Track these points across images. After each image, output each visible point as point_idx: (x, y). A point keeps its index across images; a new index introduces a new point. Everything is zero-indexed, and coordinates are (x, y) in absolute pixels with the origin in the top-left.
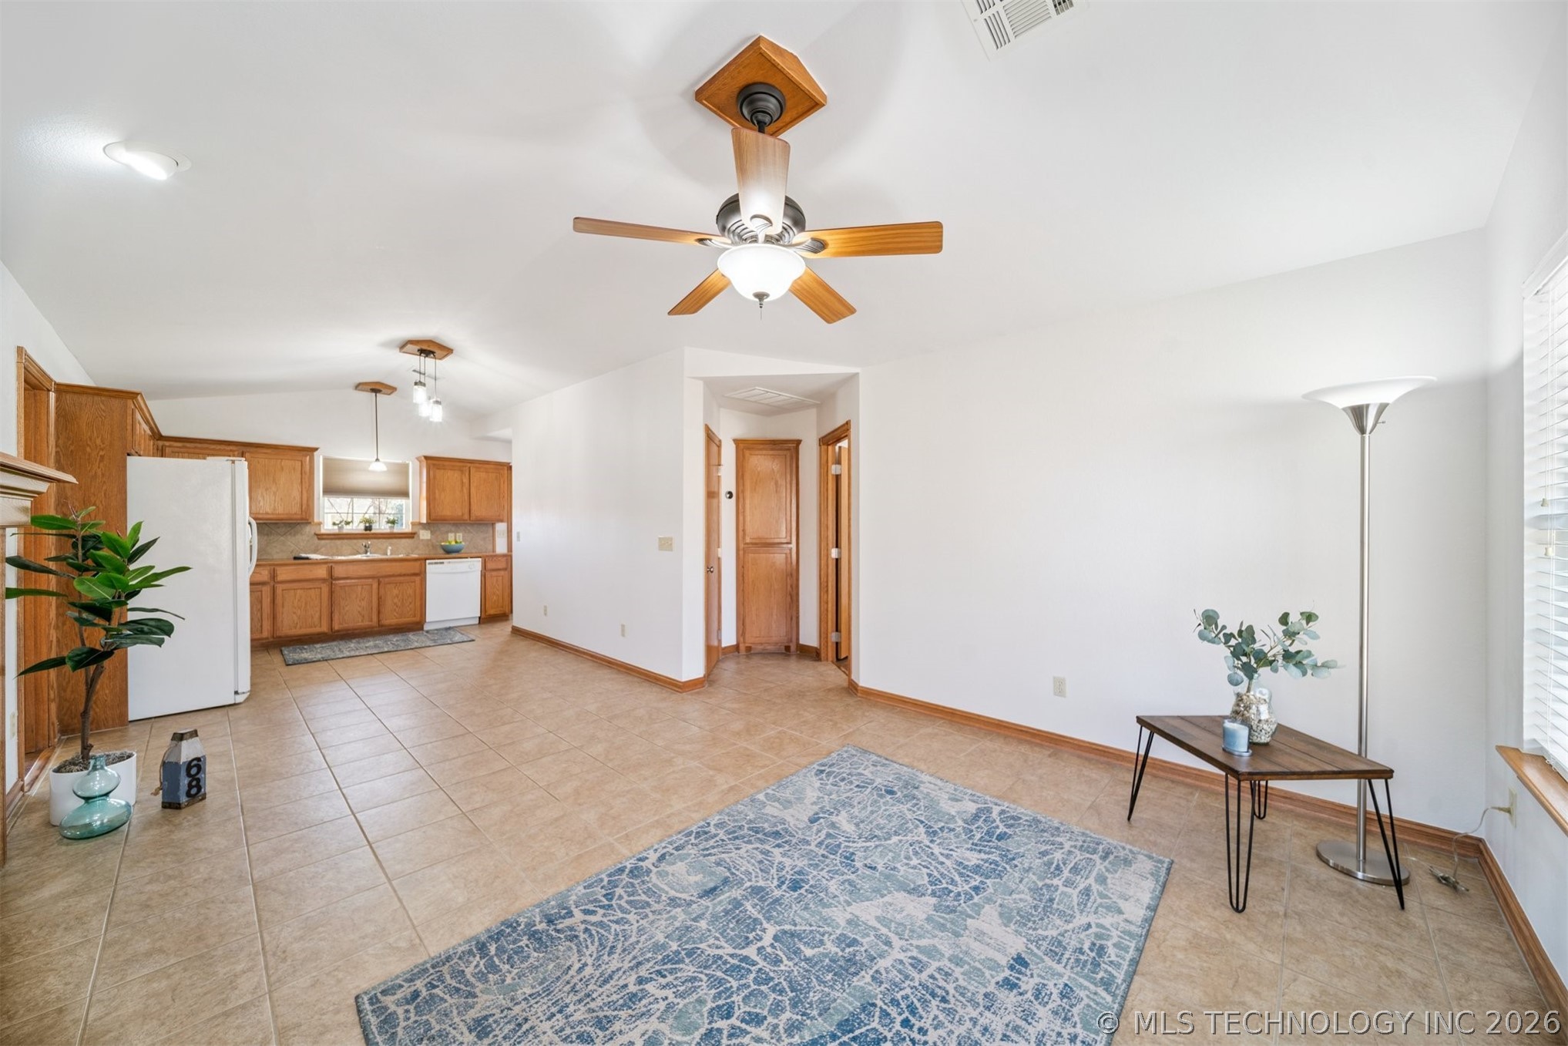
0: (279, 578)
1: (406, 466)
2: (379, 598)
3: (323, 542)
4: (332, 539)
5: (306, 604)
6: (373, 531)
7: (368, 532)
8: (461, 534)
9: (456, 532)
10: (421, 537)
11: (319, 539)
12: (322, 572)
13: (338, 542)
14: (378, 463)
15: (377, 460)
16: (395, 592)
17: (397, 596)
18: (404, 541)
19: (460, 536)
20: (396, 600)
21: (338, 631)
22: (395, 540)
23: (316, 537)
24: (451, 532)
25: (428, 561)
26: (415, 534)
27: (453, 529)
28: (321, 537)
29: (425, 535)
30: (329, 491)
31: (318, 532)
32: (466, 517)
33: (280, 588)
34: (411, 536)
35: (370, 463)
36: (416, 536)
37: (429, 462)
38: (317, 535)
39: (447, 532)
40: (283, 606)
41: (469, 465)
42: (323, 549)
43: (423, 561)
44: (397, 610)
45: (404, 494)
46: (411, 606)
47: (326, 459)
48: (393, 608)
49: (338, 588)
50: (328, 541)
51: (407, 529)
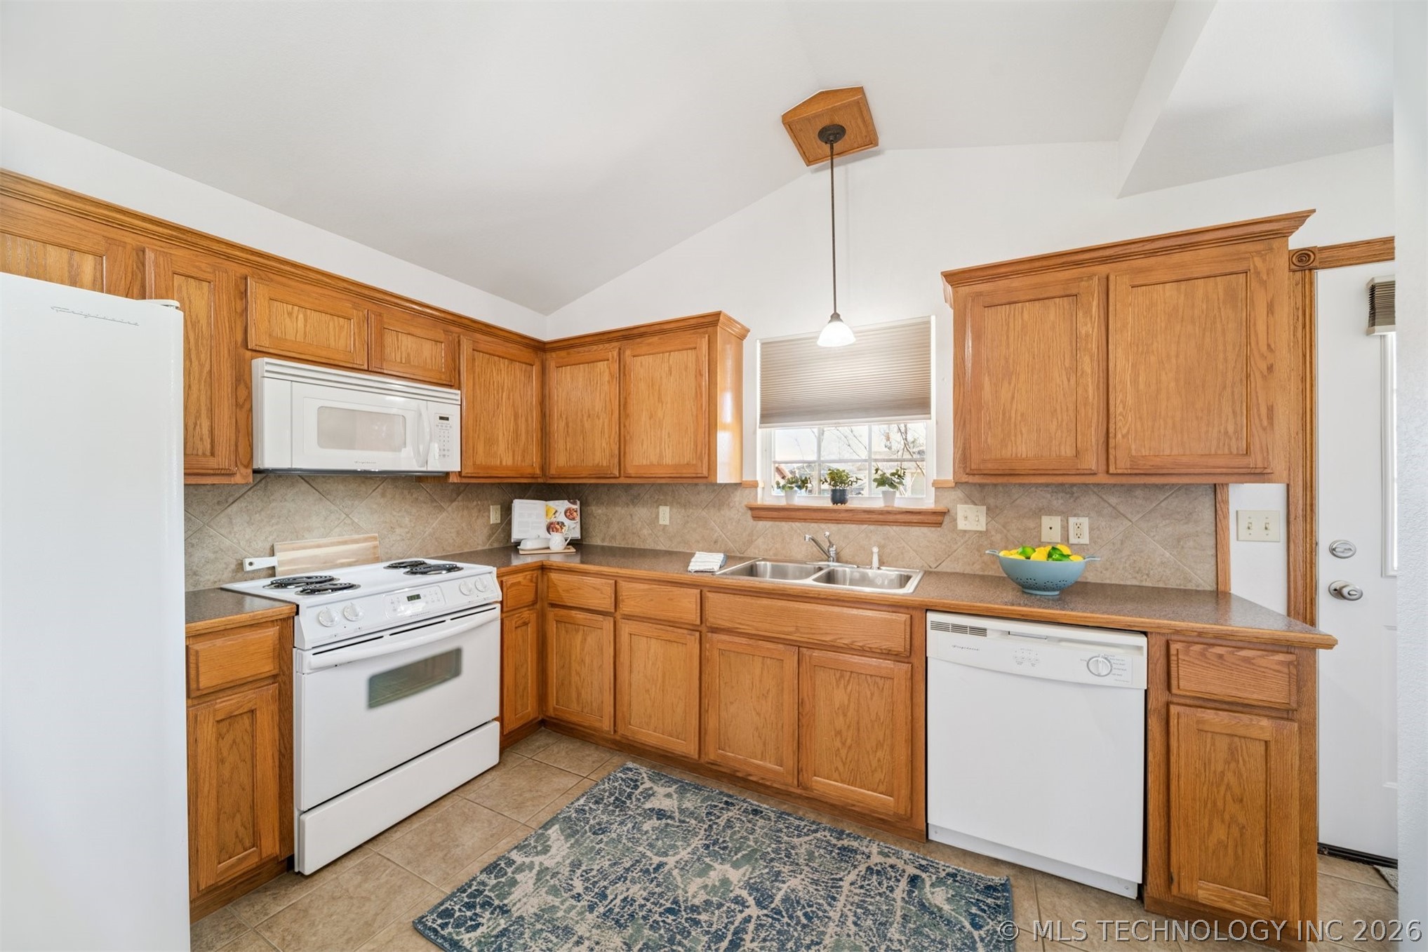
0: (625, 608)
1: (923, 329)
2: (801, 704)
3: (761, 524)
4: (773, 519)
5: (664, 676)
6: (847, 504)
7: (839, 506)
8: (1085, 521)
9: (1065, 514)
10: (962, 525)
11: (756, 518)
13: (785, 526)
14: (836, 324)
15: (836, 317)
16: (840, 696)
17: (843, 710)
18: (916, 531)
19: (1081, 527)
20: (840, 722)
22: (893, 530)
23: (749, 513)
24: (1051, 512)
25: (931, 617)
26: (943, 514)
27: (1057, 503)
28: (760, 513)
29: (970, 518)
30: (770, 415)
31: (753, 504)
32: (1092, 461)
33: (626, 628)
34: (936, 518)
35: (822, 327)
36: (947, 519)
37: (964, 290)
38: (752, 509)
39: (1038, 513)
40: (631, 672)
41: (1103, 269)
42: (760, 541)
43: (917, 614)
44: (843, 752)
45: (919, 404)
46: (880, 754)
47: (763, 344)
48: (838, 744)
49: (716, 653)
50: (768, 524)
51: (928, 502)
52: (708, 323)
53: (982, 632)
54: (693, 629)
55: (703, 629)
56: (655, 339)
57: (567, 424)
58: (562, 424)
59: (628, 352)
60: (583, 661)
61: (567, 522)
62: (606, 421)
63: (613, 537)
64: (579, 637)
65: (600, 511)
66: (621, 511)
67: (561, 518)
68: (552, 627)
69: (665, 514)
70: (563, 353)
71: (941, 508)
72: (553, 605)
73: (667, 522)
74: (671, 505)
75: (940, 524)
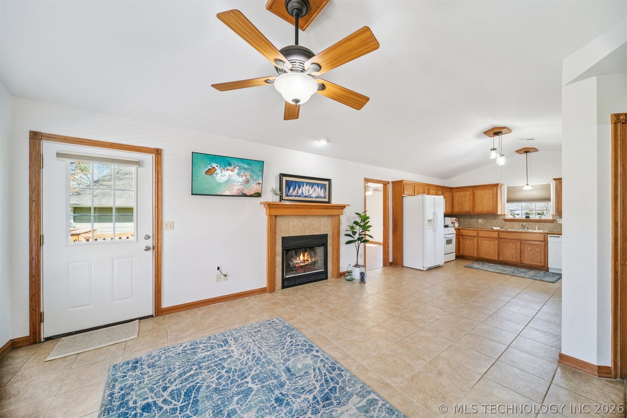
0: (480, 236)
1: (549, 186)
2: (521, 250)
3: (507, 222)
5: (489, 246)
6: (530, 219)
7: (528, 219)
10: (558, 222)
11: (505, 221)
12: (495, 235)
13: (513, 223)
14: (528, 186)
15: (527, 184)
16: (530, 248)
17: (530, 251)
20: (530, 252)
21: (501, 261)
22: (541, 224)
23: (504, 220)
25: (549, 235)
28: (506, 220)
29: (560, 221)
30: (509, 201)
31: (504, 218)
33: (480, 239)
35: (524, 186)
36: (555, 222)
40: (481, 246)
42: (507, 226)
43: (546, 235)
44: (530, 257)
45: (548, 200)
46: (538, 257)
47: (507, 187)
48: (529, 256)
49: (502, 242)
50: (509, 222)
51: (550, 218)
52: (496, 186)
53: (559, 237)
54: (496, 238)
55: (499, 238)
56: (482, 187)
57: (458, 203)
58: (457, 203)
59: (475, 190)
60: (469, 245)
61: (455, 222)
62: (469, 203)
63: (466, 225)
64: (468, 241)
65: (462, 220)
66: (468, 220)
67: (454, 221)
68: (461, 240)
69: (480, 221)
70: (457, 189)
71: (554, 219)
72: (461, 236)
73: (481, 222)
74: (482, 219)
75: (553, 222)
